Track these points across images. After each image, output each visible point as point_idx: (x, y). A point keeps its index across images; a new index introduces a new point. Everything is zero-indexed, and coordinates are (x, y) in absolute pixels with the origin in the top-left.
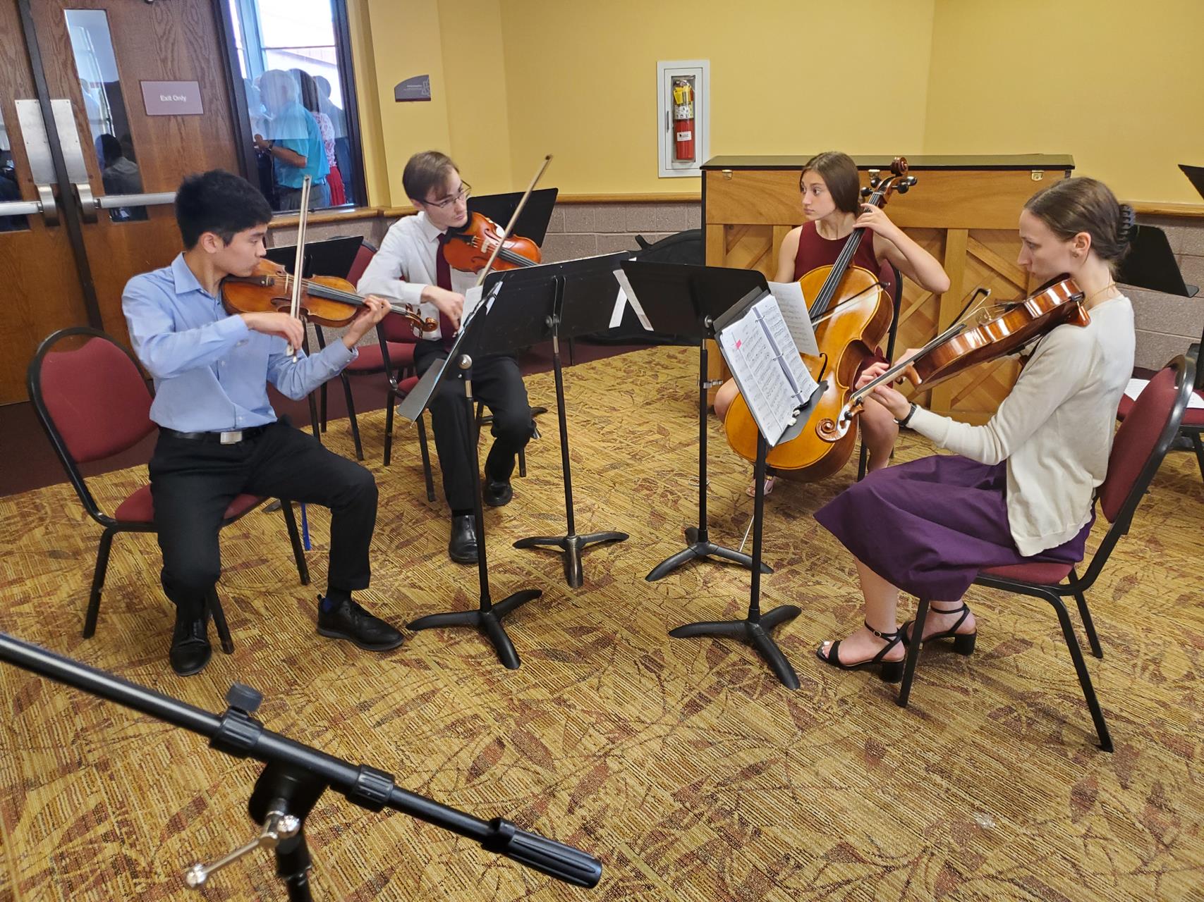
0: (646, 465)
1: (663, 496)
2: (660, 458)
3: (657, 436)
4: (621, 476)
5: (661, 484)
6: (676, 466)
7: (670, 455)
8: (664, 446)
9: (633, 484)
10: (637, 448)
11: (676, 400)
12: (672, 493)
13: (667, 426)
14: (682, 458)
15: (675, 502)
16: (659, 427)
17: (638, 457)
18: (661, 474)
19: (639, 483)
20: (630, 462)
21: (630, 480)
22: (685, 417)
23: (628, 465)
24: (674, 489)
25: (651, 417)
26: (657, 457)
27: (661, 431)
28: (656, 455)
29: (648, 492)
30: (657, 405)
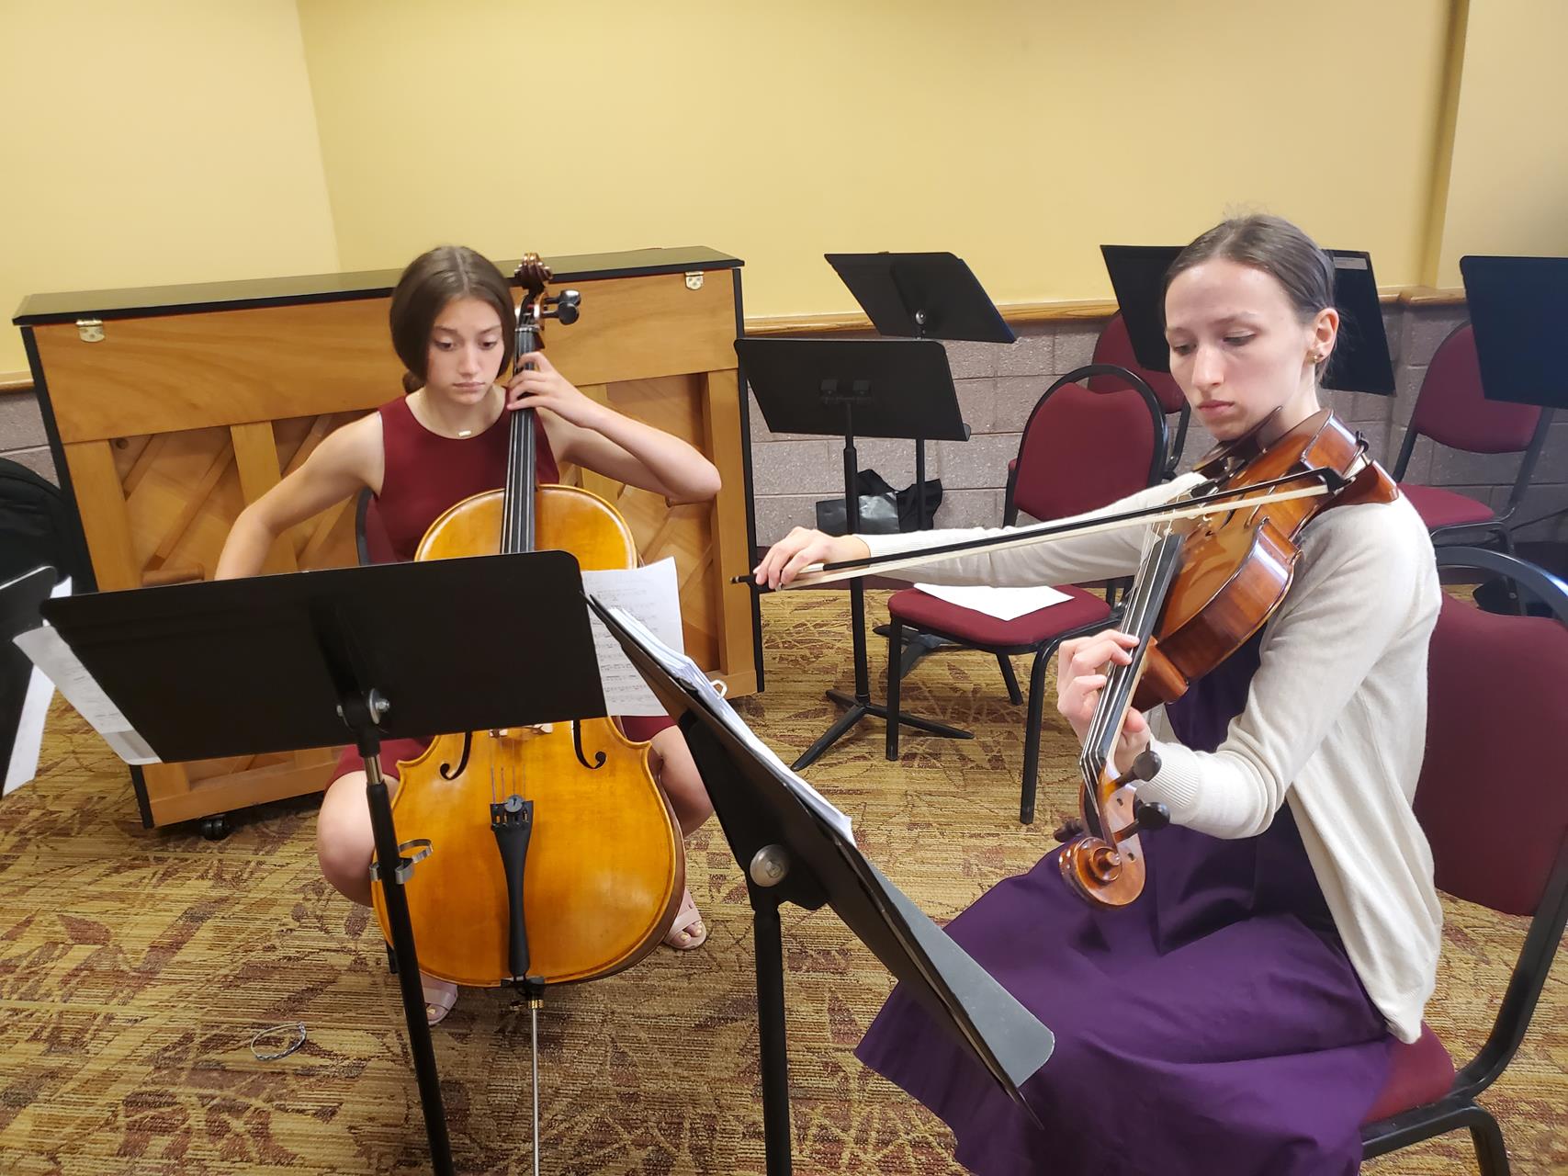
0: (109, 1052)
1: (218, 1131)
2: (131, 1011)
3: (81, 953)
4: (58, 1122)
5: (185, 1093)
6: (187, 1018)
7: (152, 994)
8: (119, 974)
9: (105, 1135)
10: (50, 1008)
11: (65, 833)
12: (236, 1110)
13: (89, 912)
14: (186, 987)
15: (262, 1133)
16: (69, 923)
17: (66, 1037)
18: (165, 1061)
19: (122, 1120)
20: (54, 1062)
21: (88, 1123)
22: (117, 870)
23: (52, 1074)
24: (230, 1093)
25: (31, 901)
26: (122, 1013)
27: (82, 931)
28: (113, 1007)
29: (166, 1141)
30: (25, 863)
